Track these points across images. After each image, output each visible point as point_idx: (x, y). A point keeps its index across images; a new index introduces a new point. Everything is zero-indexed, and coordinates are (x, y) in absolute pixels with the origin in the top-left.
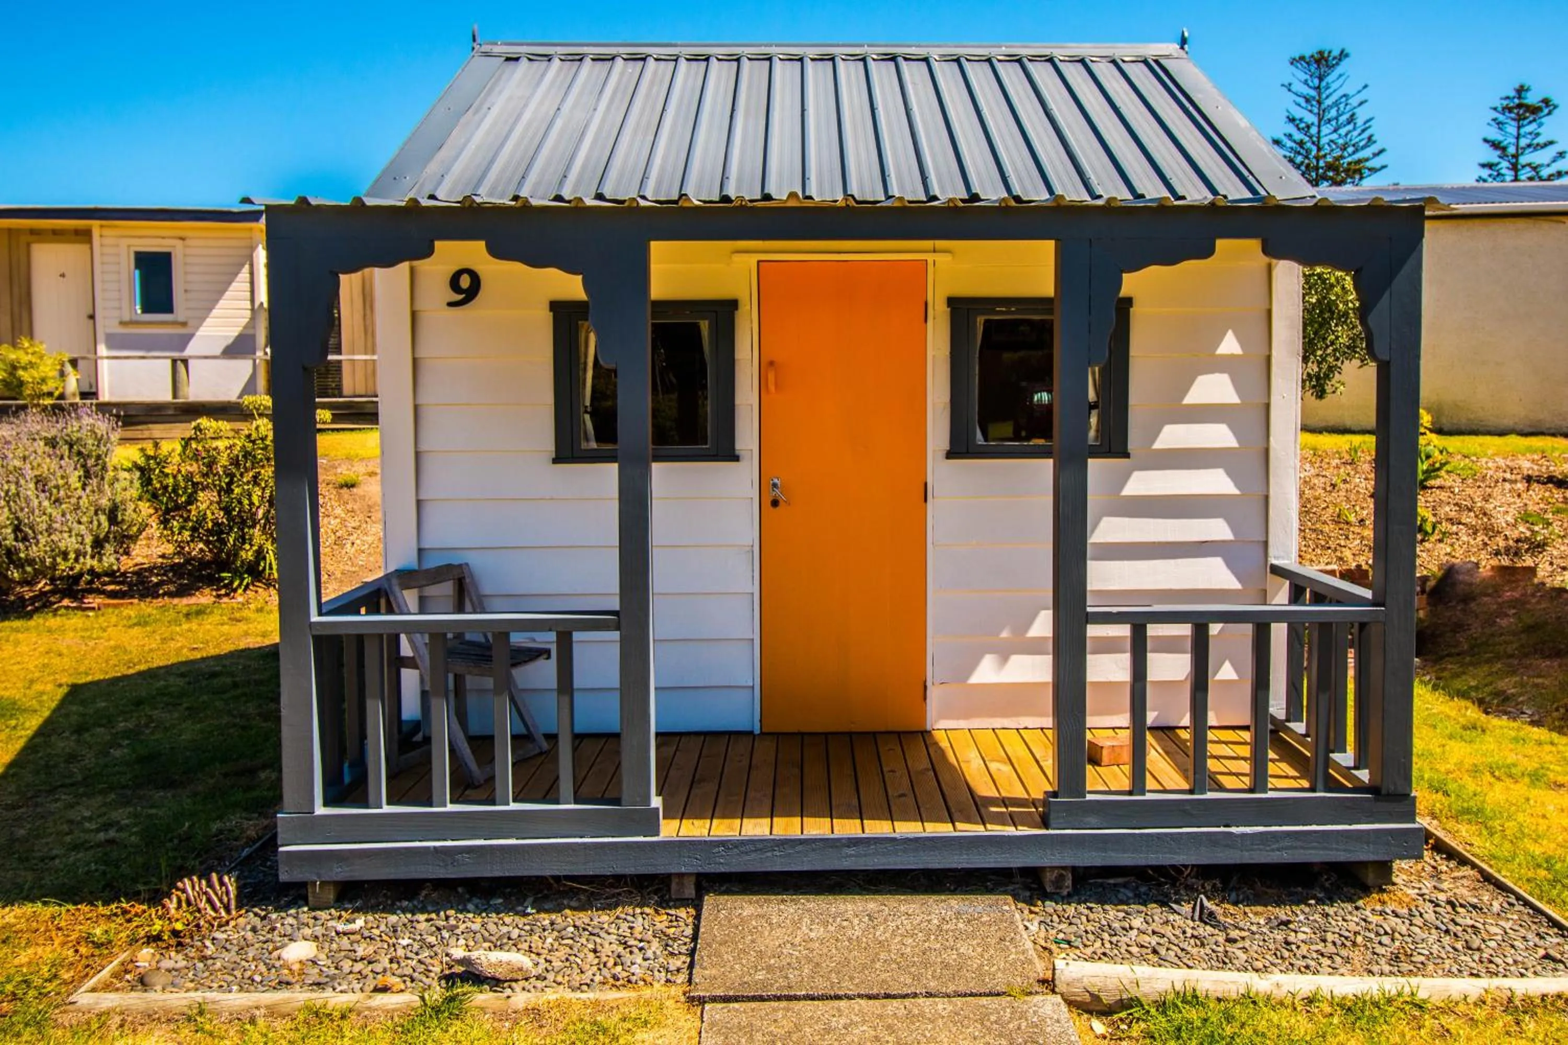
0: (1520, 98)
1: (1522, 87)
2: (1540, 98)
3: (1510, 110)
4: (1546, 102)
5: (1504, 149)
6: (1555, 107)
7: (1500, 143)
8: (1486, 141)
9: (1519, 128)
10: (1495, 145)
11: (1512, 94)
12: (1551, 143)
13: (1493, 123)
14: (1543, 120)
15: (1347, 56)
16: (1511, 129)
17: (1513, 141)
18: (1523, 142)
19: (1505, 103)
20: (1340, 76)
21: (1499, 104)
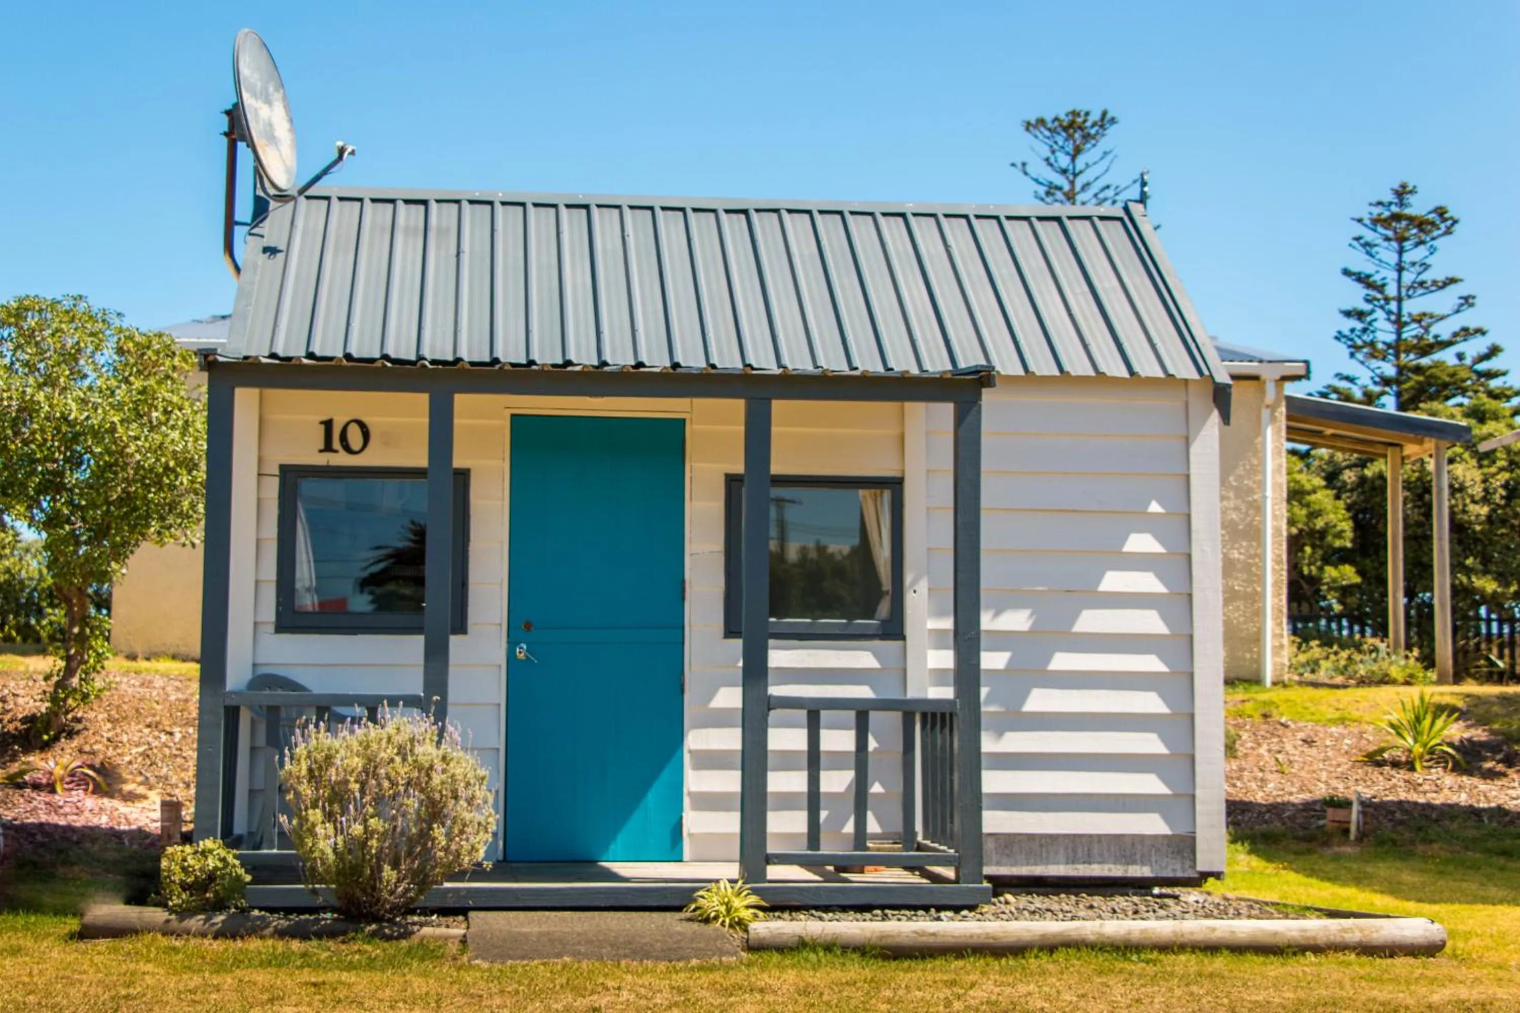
0: (1401, 204)
1: (1404, 186)
2: (1431, 207)
3: (1386, 222)
4: (1441, 212)
5: (1380, 288)
6: (1455, 222)
7: (1368, 276)
8: (1346, 272)
9: (1401, 252)
10: (1363, 279)
11: (1389, 197)
12: (1452, 281)
13: (1355, 243)
14: (1435, 243)
15: (1113, 121)
16: (1388, 254)
17: (1395, 275)
18: (1408, 277)
19: (1376, 211)
20: (1106, 153)
21: (1365, 213)
